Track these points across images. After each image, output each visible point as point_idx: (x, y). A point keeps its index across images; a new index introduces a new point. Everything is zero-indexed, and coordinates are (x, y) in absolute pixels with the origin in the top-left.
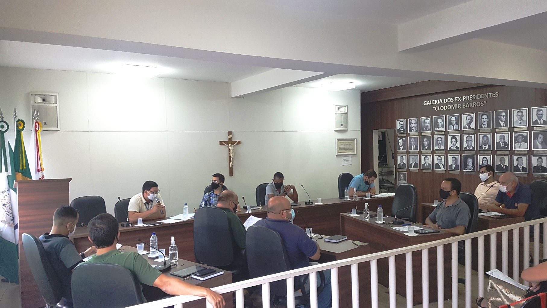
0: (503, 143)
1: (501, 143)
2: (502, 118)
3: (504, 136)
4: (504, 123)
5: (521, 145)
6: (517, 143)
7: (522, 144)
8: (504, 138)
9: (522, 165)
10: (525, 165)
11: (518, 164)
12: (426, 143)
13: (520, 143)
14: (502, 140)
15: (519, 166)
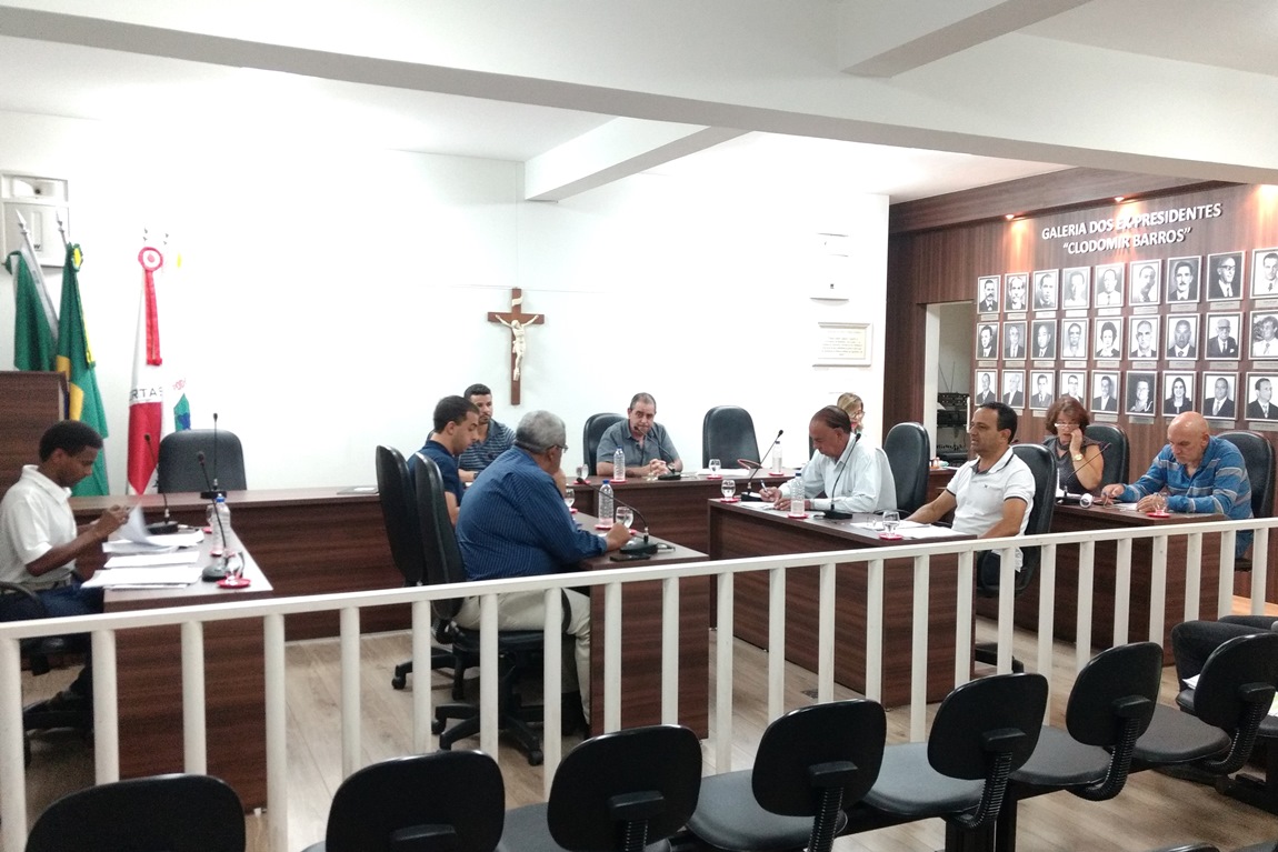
0: (1224, 340)
1: (1219, 339)
2: (1226, 272)
3: (1228, 322)
4: (1229, 286)
5: (1268, 345)
6: (1259, 340)
7: (1270, 342)
8: (1227, 328)
9: (1268, 401)
11: (1259, 396)
12: (1043, 339)
13: (1268, 339)
14: (1223, 334)
15: (1261, 404)
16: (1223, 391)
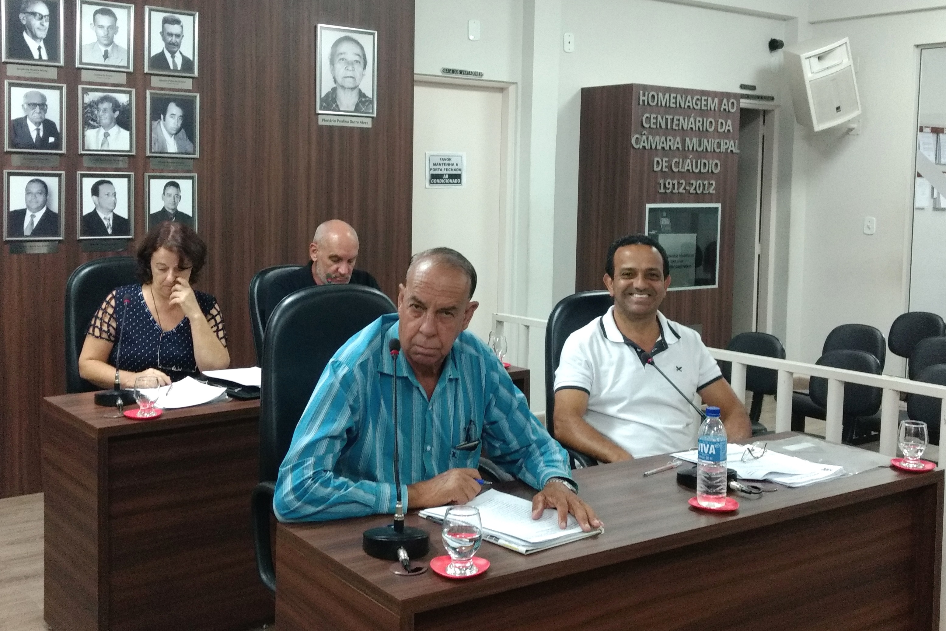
0: (37, 124)
1: (29, 122)
2: (35, 23)
3: (44, 98)
4: (42, 44)
5: (106, 135)
6: (94, 127)
7: (110, 131)
8: (43, 106)
9: (112, 211)
10: (123, 211)
11: (98, 205)
13: (107, 127)
14: (35, 114)
15: (102, 215)
16: (41, 198)
